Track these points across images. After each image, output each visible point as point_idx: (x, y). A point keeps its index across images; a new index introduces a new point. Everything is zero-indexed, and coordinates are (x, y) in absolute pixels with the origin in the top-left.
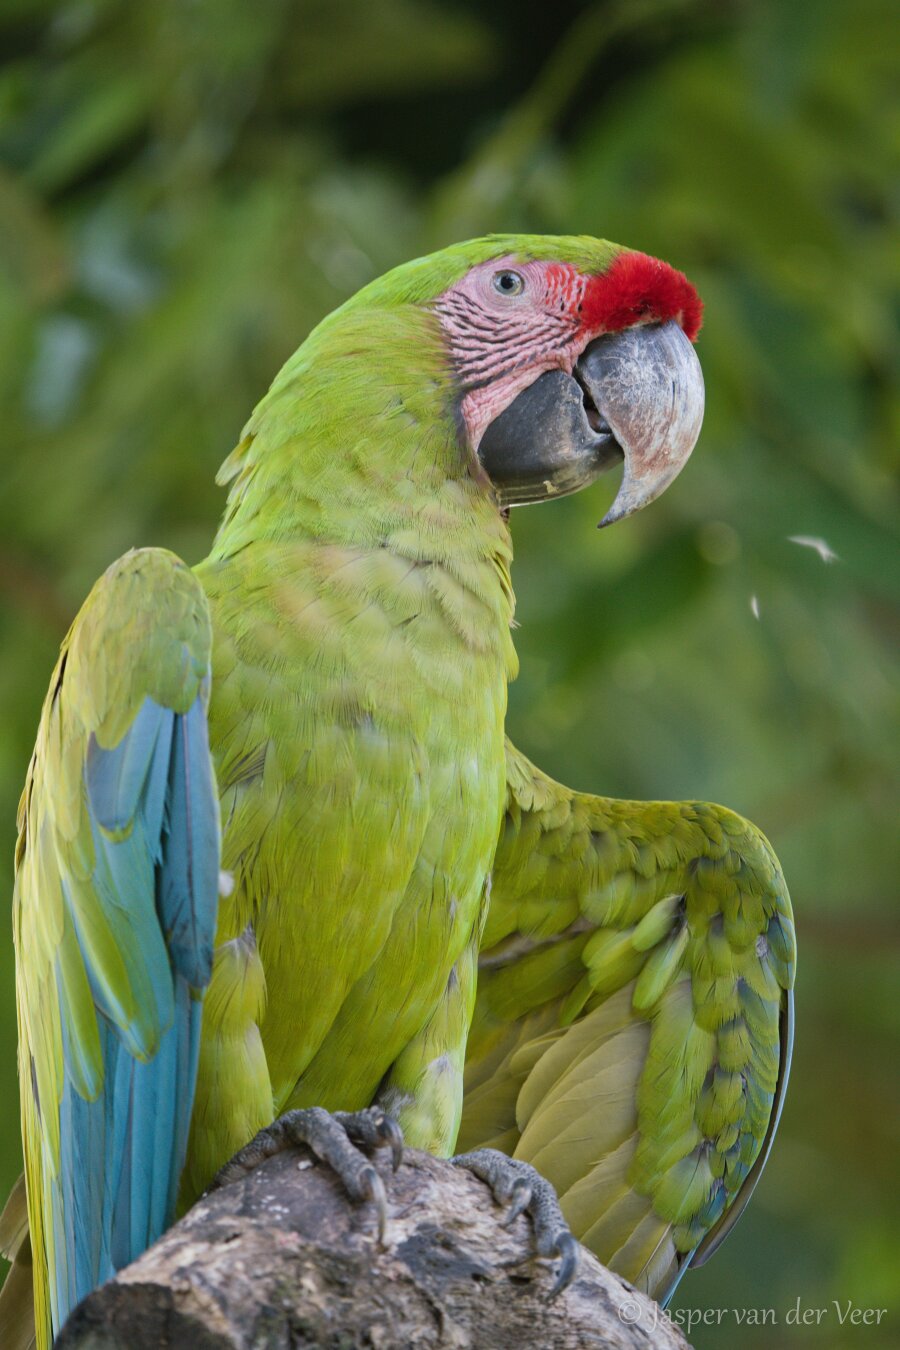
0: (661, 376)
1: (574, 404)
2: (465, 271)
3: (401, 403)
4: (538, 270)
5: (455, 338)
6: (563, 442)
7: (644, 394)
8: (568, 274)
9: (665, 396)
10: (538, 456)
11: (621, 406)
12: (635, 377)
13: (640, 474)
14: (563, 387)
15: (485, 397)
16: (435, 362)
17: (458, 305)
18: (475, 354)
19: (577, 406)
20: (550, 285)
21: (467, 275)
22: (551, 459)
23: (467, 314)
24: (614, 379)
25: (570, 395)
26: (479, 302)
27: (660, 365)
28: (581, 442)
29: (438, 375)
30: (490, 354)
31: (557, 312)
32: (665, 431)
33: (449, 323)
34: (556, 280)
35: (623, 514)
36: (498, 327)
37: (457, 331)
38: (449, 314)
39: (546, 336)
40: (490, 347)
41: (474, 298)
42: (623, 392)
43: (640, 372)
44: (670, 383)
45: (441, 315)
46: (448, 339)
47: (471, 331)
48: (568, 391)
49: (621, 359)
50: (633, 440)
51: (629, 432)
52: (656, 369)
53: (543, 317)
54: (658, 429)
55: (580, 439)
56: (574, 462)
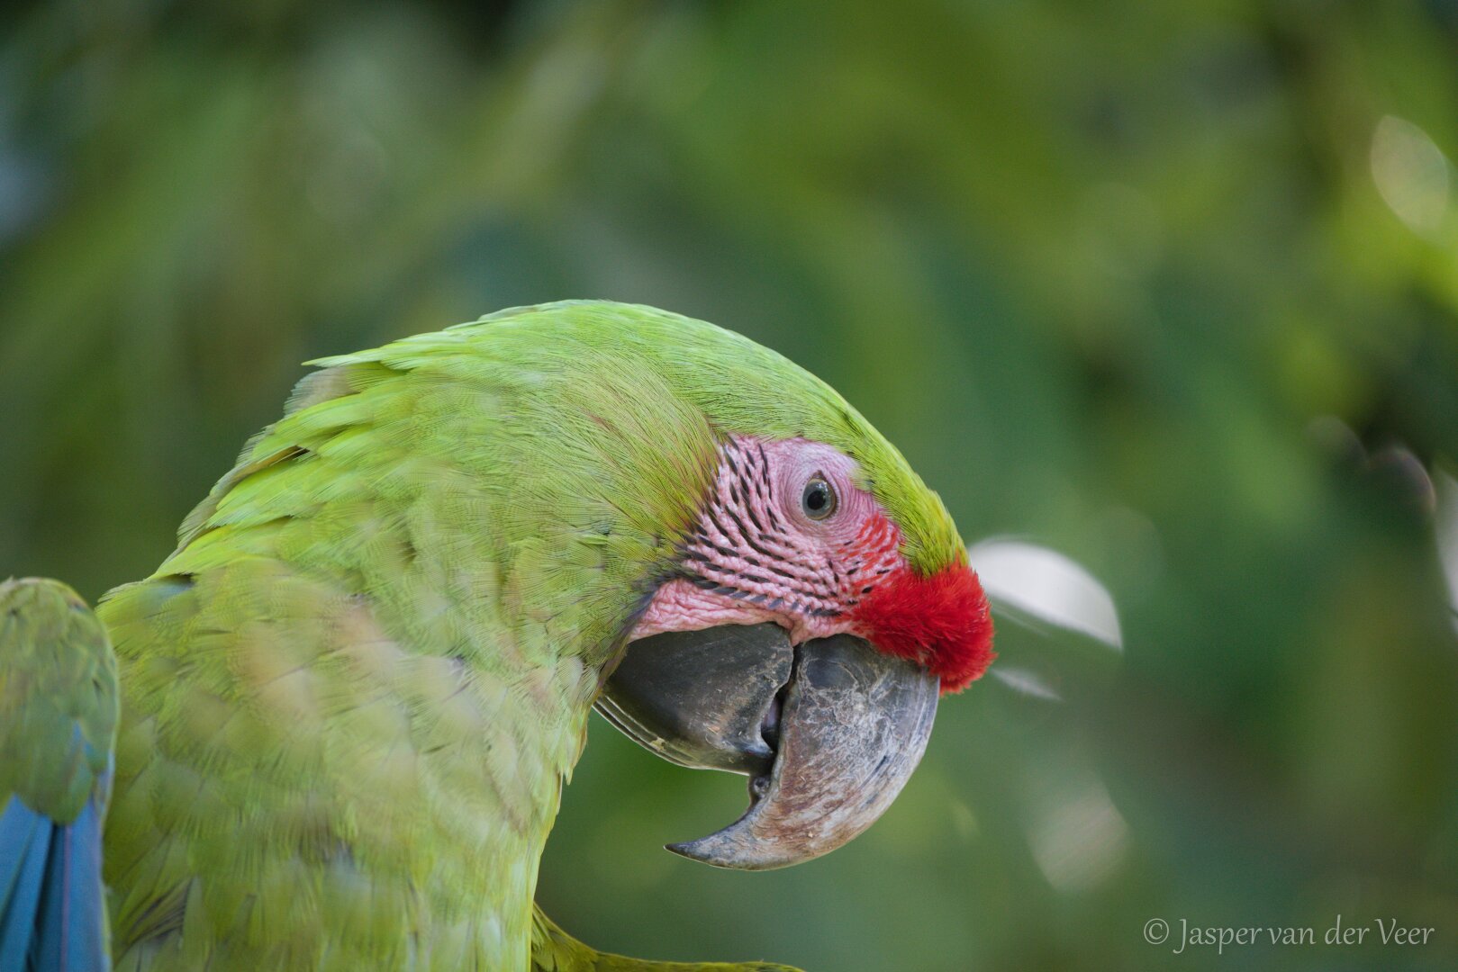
0: (879, 739)
1: (769, 685)
2: (790, 434)
3: (606, 534)
4: (863, 510)
5: (718, 503)
6: (719, 716)
7: (847, 745)
8: (888, 539)
9: (865, 768)
10: (679, 706)
11: (811, 739)
12: (852, 717)
13: (763, 832)
14: (774, 656)
15: (692, 601)
16: (677, 515)
17: (750, 466)
18: (723, 541)
19: (770, 689)
20: (860, 536)
21: (788, 439)
22: (691, 722)
23: (752, 488)
24: (830, 700)
25: (773, 673)
26: (774, 486)
27: (888, 723)
28: (739, 729)
29: (669, 534)
30: (736, 555)
31: (843, 570)
32: (831, 809)
33: (727, 479)
34: (871, 534)
35: (706, 858)
36: (771, 532)
37: (726, 496)
38: (734, 468)
39: (808, 587)
40: (745, 548)
41: (773, 475)
42: (826, 724)
43: (861, 715)
44: (881, 754)
45: (724, 460)
46: (710, 498)
47: (740, 510)
48: (776, 666)
49: (856, 682)
50: (789, 789)
51: (795, 775)
52: (881, 724)
53: (823, 563)
54: (826, 799)
55: (739, 730)
56: (711, 747)
